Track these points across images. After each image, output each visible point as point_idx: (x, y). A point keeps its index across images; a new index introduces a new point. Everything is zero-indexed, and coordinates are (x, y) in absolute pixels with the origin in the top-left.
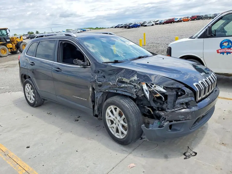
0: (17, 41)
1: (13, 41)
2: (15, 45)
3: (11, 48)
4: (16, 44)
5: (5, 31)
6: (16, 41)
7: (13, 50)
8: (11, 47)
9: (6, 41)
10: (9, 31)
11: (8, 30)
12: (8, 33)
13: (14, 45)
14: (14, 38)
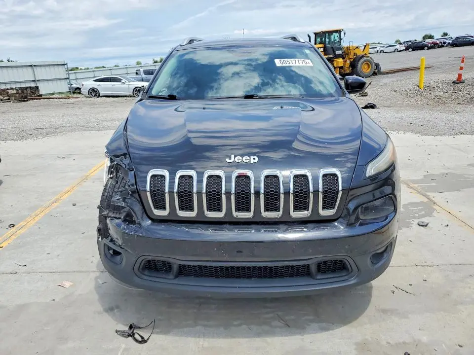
0: (355, 54)
1: (348, 54)
2: (351, 62)
3: (341, 68)
4: (352, 60)
5: (338, 35)
6: (352, 54)
7: (345, 71)
8: (341, 65)
9: (335, 54)
10: (345, 33)
11: (342, 34)
12: (341, 39)
13: (348, 62)
14: (351, 49)
